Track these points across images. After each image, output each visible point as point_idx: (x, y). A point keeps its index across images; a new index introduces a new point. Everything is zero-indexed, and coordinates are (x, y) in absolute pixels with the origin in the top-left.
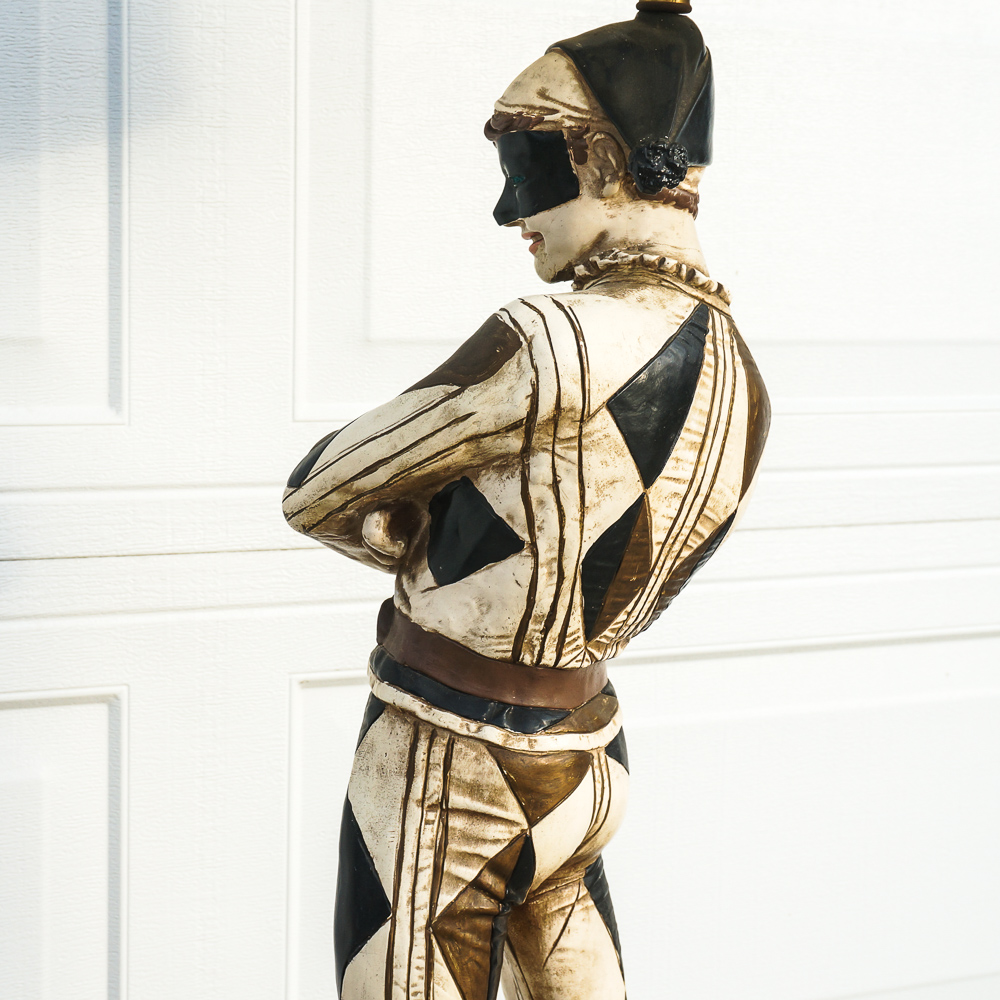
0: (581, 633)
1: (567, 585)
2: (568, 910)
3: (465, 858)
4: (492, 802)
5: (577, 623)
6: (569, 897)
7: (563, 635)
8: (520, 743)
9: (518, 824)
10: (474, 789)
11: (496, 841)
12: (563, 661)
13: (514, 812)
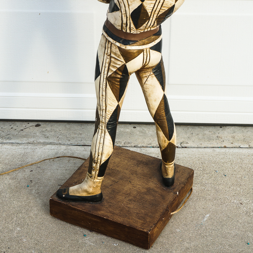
0: (134, 27)
1: (128, 19)
2: (148, 77)
3: (114, 67)
4: (118, 57)
5: (132, 26)
6: (148, 74)
7: (130, 28)
8: (123, 47)
9: (123, 62)
10: (115, 54)
11: (119, 65)
12: (131, 32)
13: (122, 60)
